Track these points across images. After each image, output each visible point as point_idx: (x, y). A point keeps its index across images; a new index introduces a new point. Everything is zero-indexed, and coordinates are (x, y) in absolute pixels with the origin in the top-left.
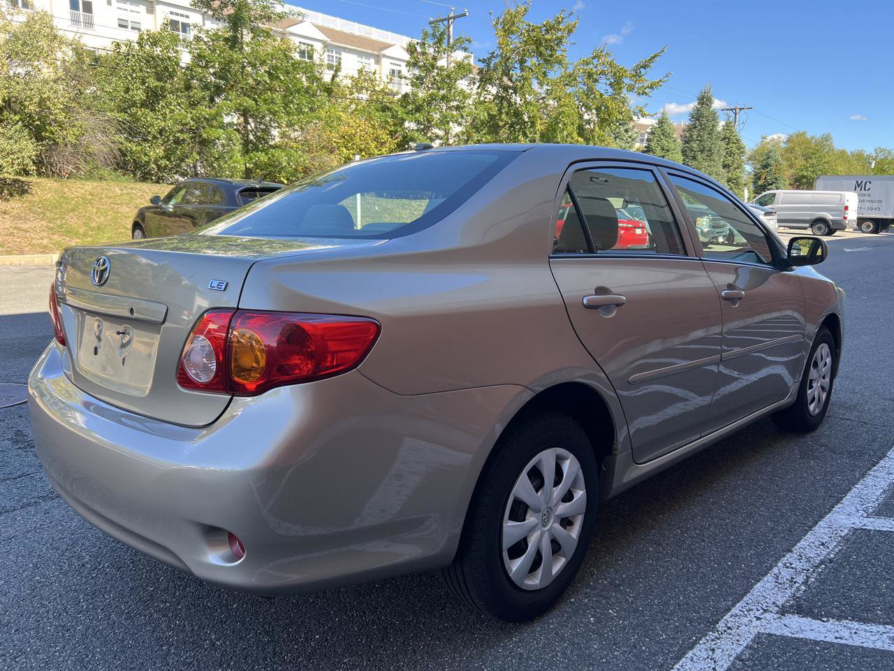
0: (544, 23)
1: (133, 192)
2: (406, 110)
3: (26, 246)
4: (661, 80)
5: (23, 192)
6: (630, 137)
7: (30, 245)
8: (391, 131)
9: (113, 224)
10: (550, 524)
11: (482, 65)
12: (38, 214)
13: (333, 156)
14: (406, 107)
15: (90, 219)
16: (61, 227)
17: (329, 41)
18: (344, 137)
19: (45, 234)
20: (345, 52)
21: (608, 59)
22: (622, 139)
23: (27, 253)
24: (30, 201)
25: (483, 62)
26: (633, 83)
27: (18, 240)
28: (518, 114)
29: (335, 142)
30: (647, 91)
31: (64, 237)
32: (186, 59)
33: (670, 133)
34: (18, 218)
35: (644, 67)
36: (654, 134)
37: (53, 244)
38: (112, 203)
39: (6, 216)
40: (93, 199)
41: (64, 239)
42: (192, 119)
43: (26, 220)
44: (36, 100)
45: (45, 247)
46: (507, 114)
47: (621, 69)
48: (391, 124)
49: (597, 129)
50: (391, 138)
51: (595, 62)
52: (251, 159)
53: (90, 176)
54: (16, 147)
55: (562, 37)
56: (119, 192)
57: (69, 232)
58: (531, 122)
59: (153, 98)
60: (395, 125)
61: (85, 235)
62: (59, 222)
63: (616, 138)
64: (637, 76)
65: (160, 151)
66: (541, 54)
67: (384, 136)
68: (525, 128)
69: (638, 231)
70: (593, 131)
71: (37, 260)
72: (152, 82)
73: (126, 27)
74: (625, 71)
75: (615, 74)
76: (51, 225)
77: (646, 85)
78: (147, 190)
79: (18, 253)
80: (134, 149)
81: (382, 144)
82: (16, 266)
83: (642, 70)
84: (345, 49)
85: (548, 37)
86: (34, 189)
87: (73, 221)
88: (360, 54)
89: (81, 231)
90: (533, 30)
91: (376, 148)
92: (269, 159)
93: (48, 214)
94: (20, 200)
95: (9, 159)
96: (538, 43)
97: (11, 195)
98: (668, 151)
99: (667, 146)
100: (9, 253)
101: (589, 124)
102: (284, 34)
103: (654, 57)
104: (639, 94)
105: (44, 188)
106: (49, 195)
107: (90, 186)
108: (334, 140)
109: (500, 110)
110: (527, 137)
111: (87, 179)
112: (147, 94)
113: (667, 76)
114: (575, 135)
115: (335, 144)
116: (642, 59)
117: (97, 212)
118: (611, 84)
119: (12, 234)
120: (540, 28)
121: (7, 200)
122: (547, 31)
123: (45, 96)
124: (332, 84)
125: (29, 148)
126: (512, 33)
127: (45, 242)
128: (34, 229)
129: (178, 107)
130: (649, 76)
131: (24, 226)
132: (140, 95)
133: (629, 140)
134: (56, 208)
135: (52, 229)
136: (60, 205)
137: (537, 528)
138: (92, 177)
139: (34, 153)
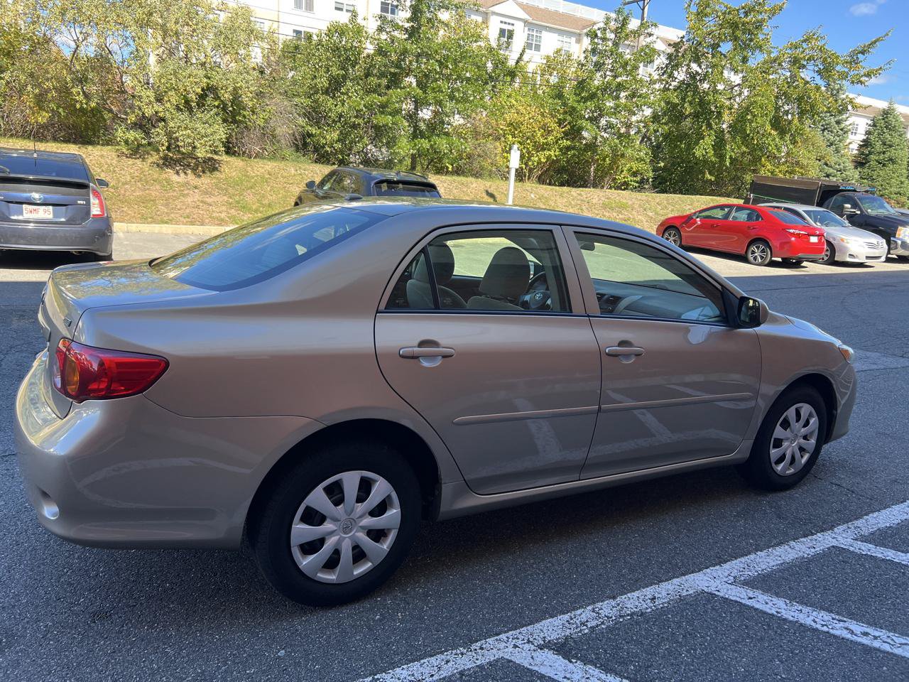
0: (743, 5)
1: (305, 174)
2: (579, 98)
3: (207, 218)
4: (881, 68)
5: (214, 169)
6: (842, 130)
7: (210, 217)
8: (560, 120)
9: (282, 202)
10: (353, 533)
11: (670, 50)
12: (222, 190)
13: (498, 144)
14: (580, 94)
15: (263, 196)
16: (238, 202)
17: (530, 19)
18: (512, 124)
19: (224, 208)
20: (546, 31)
21: (820, 44)
22: (832, 132)
23: (207, 224)
24: (218, 178)
25: (674, 47)
26: (846, 70)
27: (202, 212)
28: (702, 103)
29: (501, 129)
30: (863, 79)
31: (239, 212)
32: (370, 48)
33: (895, 126)
34: (206, 193)
35: (863, 52)
36: (876, 126)
37: (228, 217)
38: (285, 183)
39: (196, 191)
40: (270, 179)
41: (238, 214)
42: (364, 106)
43: (211, 194)
44: (230, 89)
45: (222, 220)
46: (691, 103)
47: (833, 54)
48: (562, 111)
49: (796, 121)
50: (559, 126)
51: (804, 45)
52: (415, 145)
53: (273, 157)
54: (209, 131)
55: (763, 20)
56: (293, 171)
57: (244, 207)
58: (717, 112)
59: (335, 86)
60: (565, 113)
61: (256, 211)
62: (237, 198)
63: (823, 130)
64: (853, 61)
65: (335, 135)
66: (736, 39)
67: (554, 125)
68: (711, 118)
69: (814, 239)
70: (790, 122)
71: (213, 231)
72: (335, 71)
73: (341, 9)
74: (837, 57)
75: (825, 59)
76: (231, 200)
77: (862, 73)
78: (318, 171)
79: (199, 223)
80: (314, 132)
81: (549, 132)
82: (196, 235)
83: (860, 56)
84: (546, 28)
85: (747, 20)
86: (224, 168)
87: (250, 198)
88: (561, 32)
89: (254, 207)
90: (729, 13)
91: (542, 136)
92: (431, 146)
93: (231, 190)
94: (210, 176)
95: (202, 141)
96: (734, 26)
97: (204, 172)
98: (891, 146)
99: (890, 141)
100: (192, 223)
101: (787, 115)
102: (487, 13)
103: (875, 42)
104: (853, 82)
105: (232, 166)
106: (234, 174)
107: (270, 165)
108: (501, 127)
109: (683, 99)
110: (711, 128)
111: (270, 159)
112: (330, 81)
113: (889, 63)
114: (768, 127)
115: (501, 132)
116: (860, 44)
117: (271, 190)
118: (819, 72)
119: (198, 207)
120: (738, 10)
121: (200, 176)
122: (746, 14)
123: (239, 85)
124: (516, 68)
125: (220, 132)
126: (706, 15)
127: (223, 215)
128: (216, 203)
129: (355, 94)
130: (867, 63)
131: (209, 200)
132: (323, 82)
133: (841, 132)
134: (238, 185)
135: (231, 204)
136: (242, 183)
137: (334, 534)
138: (275, 157)
139: (224, 136)
